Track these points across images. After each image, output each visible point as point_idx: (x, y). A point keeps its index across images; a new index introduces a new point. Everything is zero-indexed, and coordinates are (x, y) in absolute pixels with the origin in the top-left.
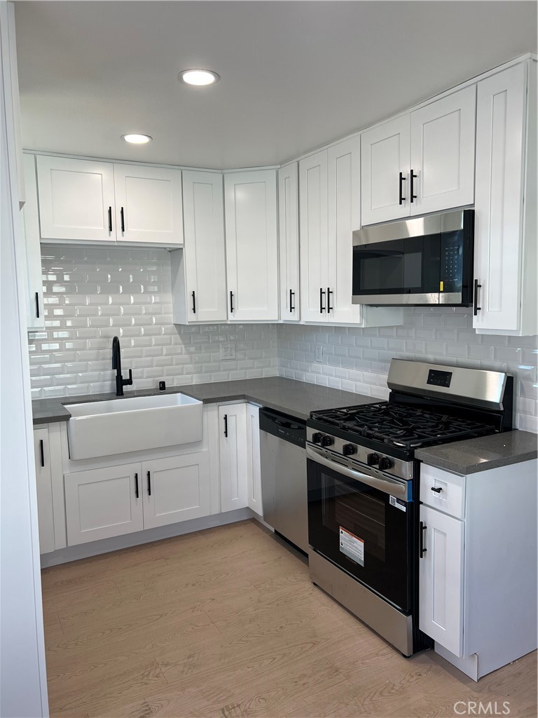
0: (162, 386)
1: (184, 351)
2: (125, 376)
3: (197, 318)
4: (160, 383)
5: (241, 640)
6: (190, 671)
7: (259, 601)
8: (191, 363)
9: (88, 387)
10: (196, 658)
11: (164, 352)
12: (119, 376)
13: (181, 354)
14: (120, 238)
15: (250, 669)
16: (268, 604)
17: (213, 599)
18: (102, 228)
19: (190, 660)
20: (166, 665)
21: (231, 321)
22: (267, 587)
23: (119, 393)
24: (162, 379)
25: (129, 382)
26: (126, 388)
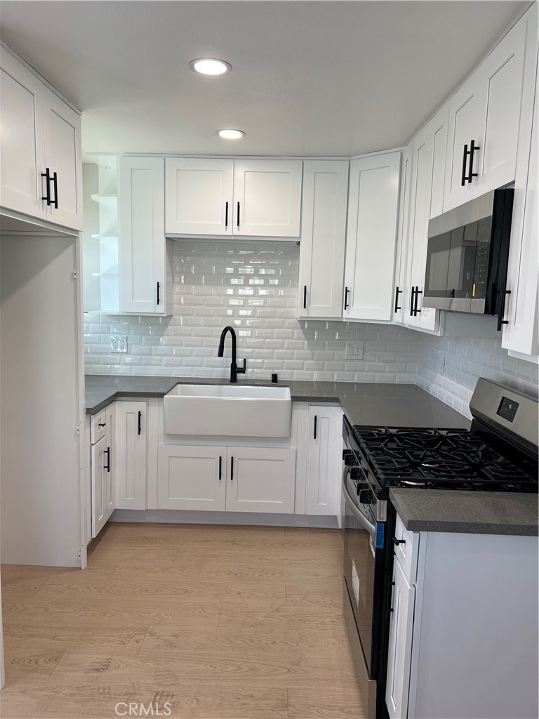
0: (275, 378)
1: (306, 347)
2: (240, 364)
3: (308, 314)
4: (273, 375)
5: (228, 639)
6: (165, 648)
7: (277, 610)
8: (313, 359)
9: (212, 371)
10: (178, 639)
11: (286, 346)
12: (234, 365)
13: (303, 349)
14: (236, 233)
15: (212, 668)
16: (283, 616)
17: (239, 594)
18: (220, 223)
19: (174, 639)
20: (152, 635)
21: (346, 318)
22: (297, 599)
23: (234, 380)
24: (275, 372)
25: (243, 370)
26: (240, 376)
